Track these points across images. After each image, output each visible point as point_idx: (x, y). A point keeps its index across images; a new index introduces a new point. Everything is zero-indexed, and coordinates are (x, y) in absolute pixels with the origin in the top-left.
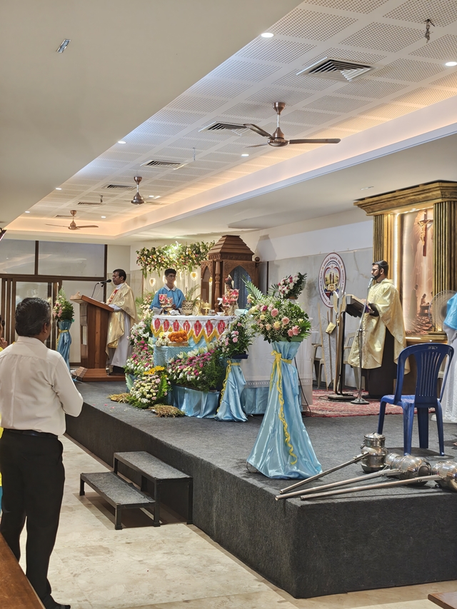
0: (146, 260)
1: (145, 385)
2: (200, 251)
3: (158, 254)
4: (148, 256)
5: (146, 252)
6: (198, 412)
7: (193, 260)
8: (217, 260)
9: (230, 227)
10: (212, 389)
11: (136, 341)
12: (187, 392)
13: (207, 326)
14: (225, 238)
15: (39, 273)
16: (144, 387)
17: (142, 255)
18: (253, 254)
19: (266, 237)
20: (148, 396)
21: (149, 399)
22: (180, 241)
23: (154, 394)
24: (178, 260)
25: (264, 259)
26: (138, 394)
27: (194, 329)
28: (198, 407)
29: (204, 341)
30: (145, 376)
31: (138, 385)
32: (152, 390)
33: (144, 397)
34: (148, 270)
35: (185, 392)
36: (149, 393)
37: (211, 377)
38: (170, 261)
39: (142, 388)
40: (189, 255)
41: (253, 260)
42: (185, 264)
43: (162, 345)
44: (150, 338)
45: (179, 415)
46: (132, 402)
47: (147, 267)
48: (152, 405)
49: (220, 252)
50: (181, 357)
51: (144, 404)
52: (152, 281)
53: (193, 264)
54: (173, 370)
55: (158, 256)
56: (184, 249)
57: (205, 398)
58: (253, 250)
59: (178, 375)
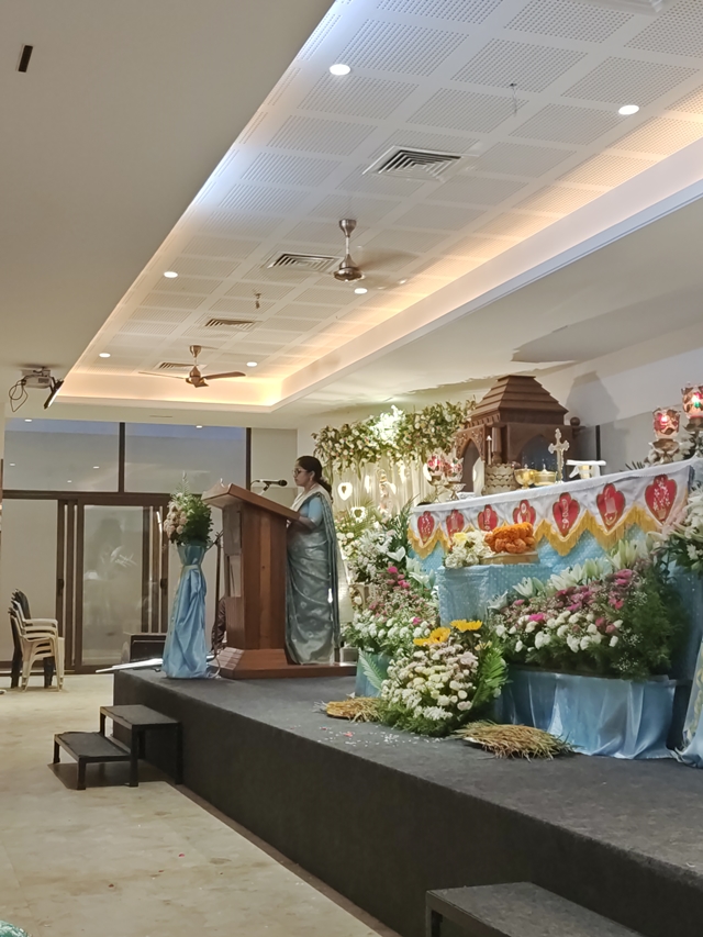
0: (333, 448)
1: (426, 671)
2: (443, 420)
3: (357, 433)
4: (335, 441)
5: (333, 434)
6: (617, 741)
7: (429, 440)
8: (495, 425)
9: (517, 358)
10: (656, 671)
11: (371, 569)
12: (563, 684)
13: (601, 502)
14: (506, 382)
15: (127, 489)
16: (425, 677)
17: (323, 440)
18: (565, 411)
19: (591, 377)
20: (444, 700)
21: (447, 708)
22: (399, 406)
23: (463, 695)
24: (398, 442)
25: (589, 421)
26: (410, 697)
27: (551, 519)
28: (617, 725)
29: (592, 545)
30: (418, 648)
31: (404, 673)
32: (453, 685)
33: (434, 703)
34: (335, 468)
35: (554, 684)
36: (446, 690)
37: (652, 636)
38: (381, 445)
39: (418, 680)
40: (420, 429)
41: (567, 423)
42: (411, 448)
43: (465, 564)
44: (408, 560)
45: (561, 753)
46: (396, 719)
47: (334, 462)
48: (460, 725)
49: (500, 409)
50: (525, 589)
51: (435, 723)
52: (344, 489)
53: (432, 447)
54: (509, 626)
55: (358, 438)
56: (410, 419)
57: (636, 698)
58: (562, 403)
59: (529, 640)
